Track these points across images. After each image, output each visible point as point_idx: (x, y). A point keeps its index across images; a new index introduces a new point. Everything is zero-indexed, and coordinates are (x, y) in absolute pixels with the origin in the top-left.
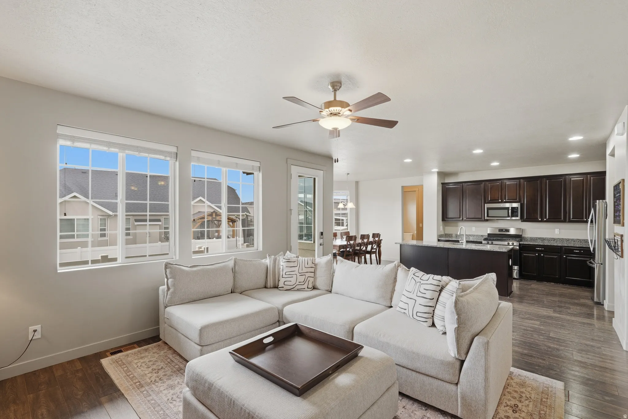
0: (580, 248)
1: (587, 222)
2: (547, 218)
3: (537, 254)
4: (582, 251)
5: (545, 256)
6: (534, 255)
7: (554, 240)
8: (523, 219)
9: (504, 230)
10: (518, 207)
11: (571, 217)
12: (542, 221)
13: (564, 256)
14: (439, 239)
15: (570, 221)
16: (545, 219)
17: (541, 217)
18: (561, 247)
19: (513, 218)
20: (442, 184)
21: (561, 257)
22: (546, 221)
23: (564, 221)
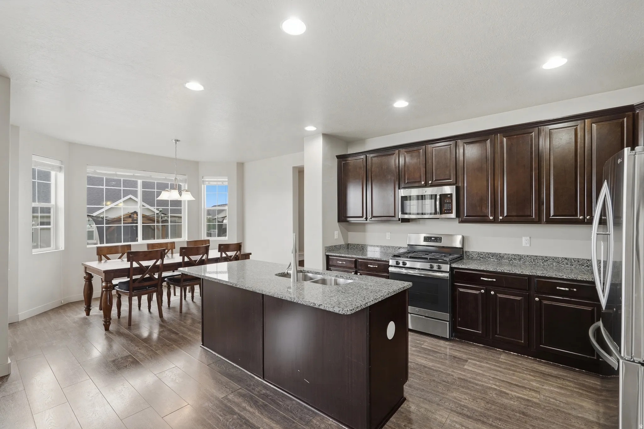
0: (572, 283)
1: (590, 222)
2: (505, 214)
3: (483, 291)
4: (575, 290)
5: (499, 295)
6: (477, 292)
7: (520, 259)
8: (462, 218)
9: (433, 238)
10: (451, 195)
11: (552, 213)
12: (495, 221)
13: (537, 299)
14: (327, 254)
15: (550, 221)
16: (501, 218)
17: (494, 213)
18: (530, 277)
19: (444, 216)
20: (338, 157)
21: (529, 299)
22: (502, 222)
23: (538, 221)
